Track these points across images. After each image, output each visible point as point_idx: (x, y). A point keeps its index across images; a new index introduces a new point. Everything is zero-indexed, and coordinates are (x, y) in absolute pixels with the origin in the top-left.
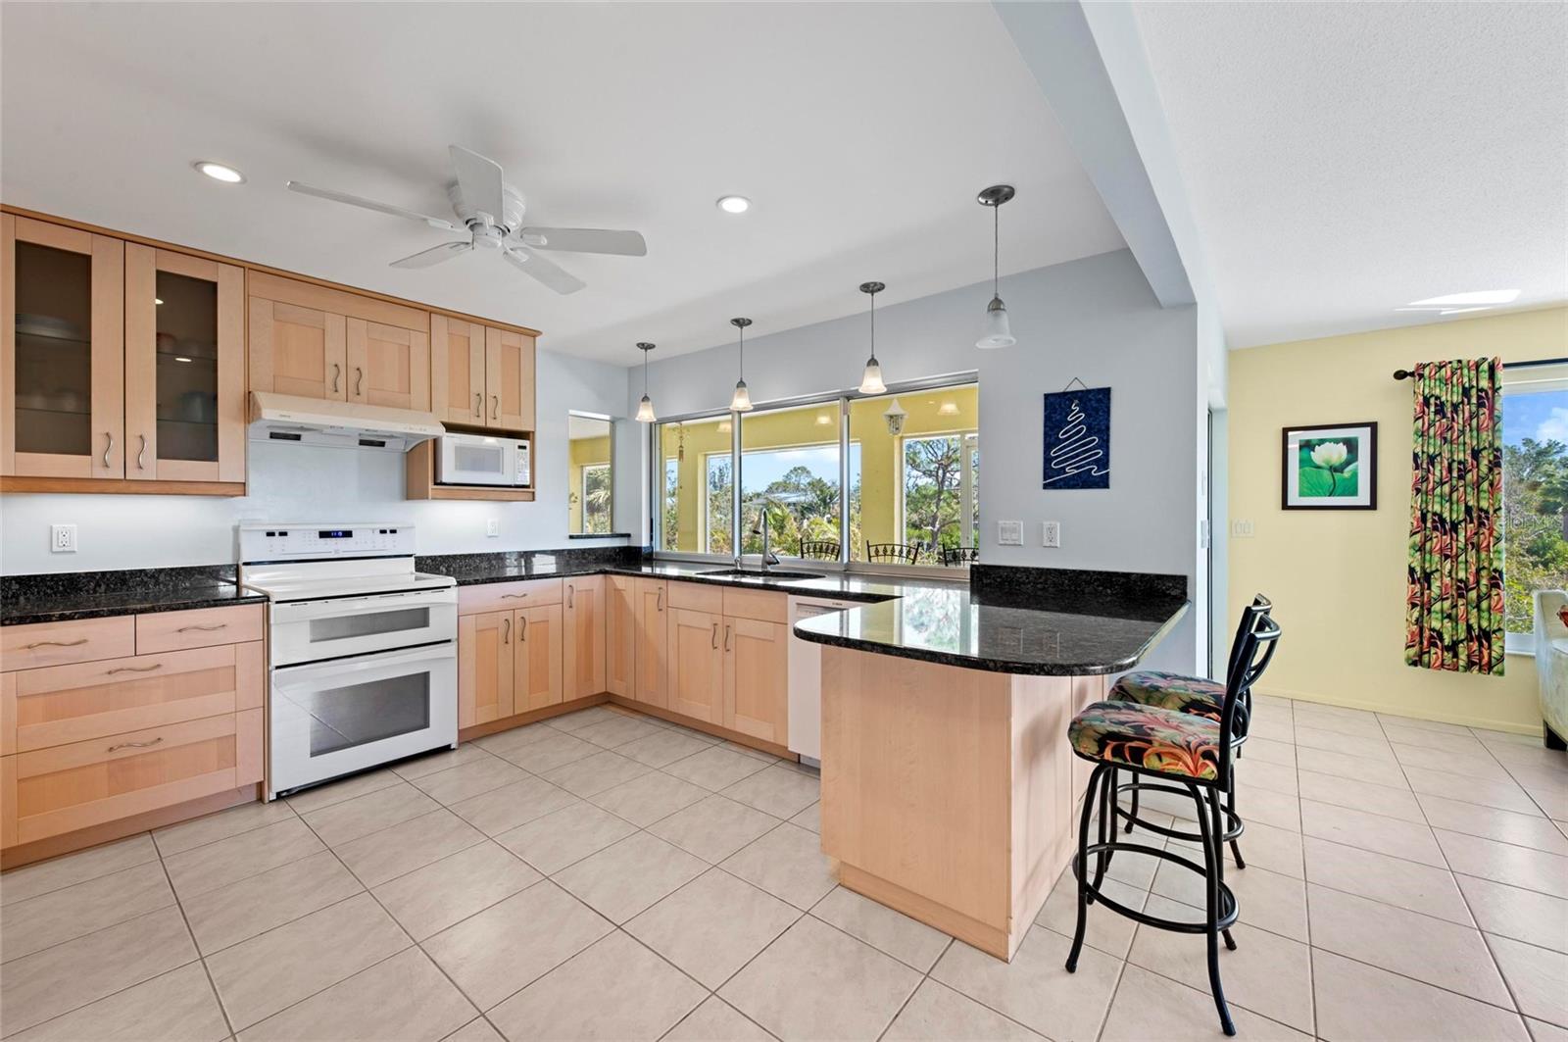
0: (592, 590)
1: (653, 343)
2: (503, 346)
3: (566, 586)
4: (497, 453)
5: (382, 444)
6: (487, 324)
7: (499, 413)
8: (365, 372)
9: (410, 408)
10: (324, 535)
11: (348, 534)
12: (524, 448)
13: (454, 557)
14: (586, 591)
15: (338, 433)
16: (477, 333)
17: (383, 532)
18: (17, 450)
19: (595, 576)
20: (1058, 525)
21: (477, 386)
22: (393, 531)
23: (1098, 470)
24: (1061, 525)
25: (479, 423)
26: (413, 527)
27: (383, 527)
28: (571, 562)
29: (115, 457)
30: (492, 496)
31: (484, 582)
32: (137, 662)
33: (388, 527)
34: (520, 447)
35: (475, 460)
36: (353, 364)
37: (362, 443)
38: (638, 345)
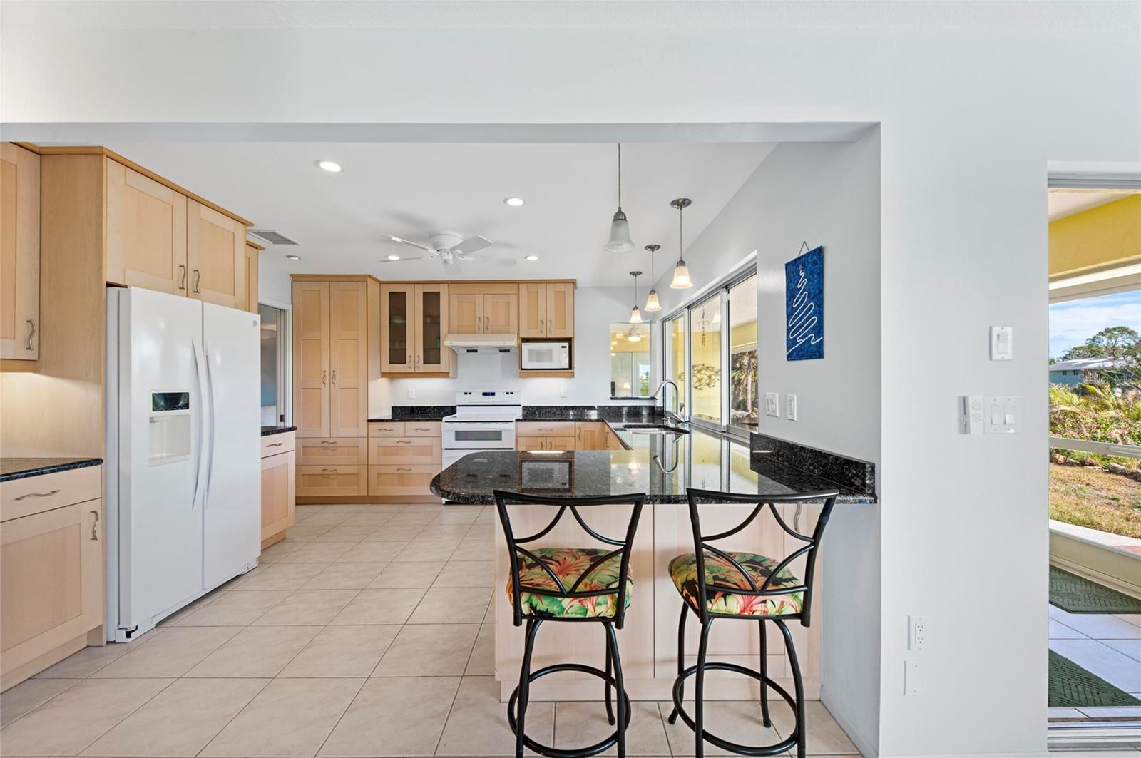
0: (595, 431)
1: (640, 270)
2: (555, 292)
3: (577, 427)
4: (551, 351)
5: (509, 351)
6: (546, 282)
7: (553, 329)
8: (490, 318)
9: (509, 333)
10: (485, 394)
11: (493, 394)
12: (565, 347)
13: (543, 407)
14: (592, 431)
15: (488, 348)
16: (541, 288)
17: (507, 393)
18: (390, 363)
19: (597, 423)
20: (795, 397)
21: (542, 316)
22: (512, 393)
23: (815, 339)
24: (797, 397)
25: (543, 336)
26: (520, 391)
27: (508, 391)
28: (611, 414)
29: (412, 365)
30: (558, 374)
31: (559, 421)
32: (404, 439)
33: (510, 391)
34: (563, 347)
35: (538, 355)
36: (486, 316)
37: (501, 351)
38: (631, 273)
